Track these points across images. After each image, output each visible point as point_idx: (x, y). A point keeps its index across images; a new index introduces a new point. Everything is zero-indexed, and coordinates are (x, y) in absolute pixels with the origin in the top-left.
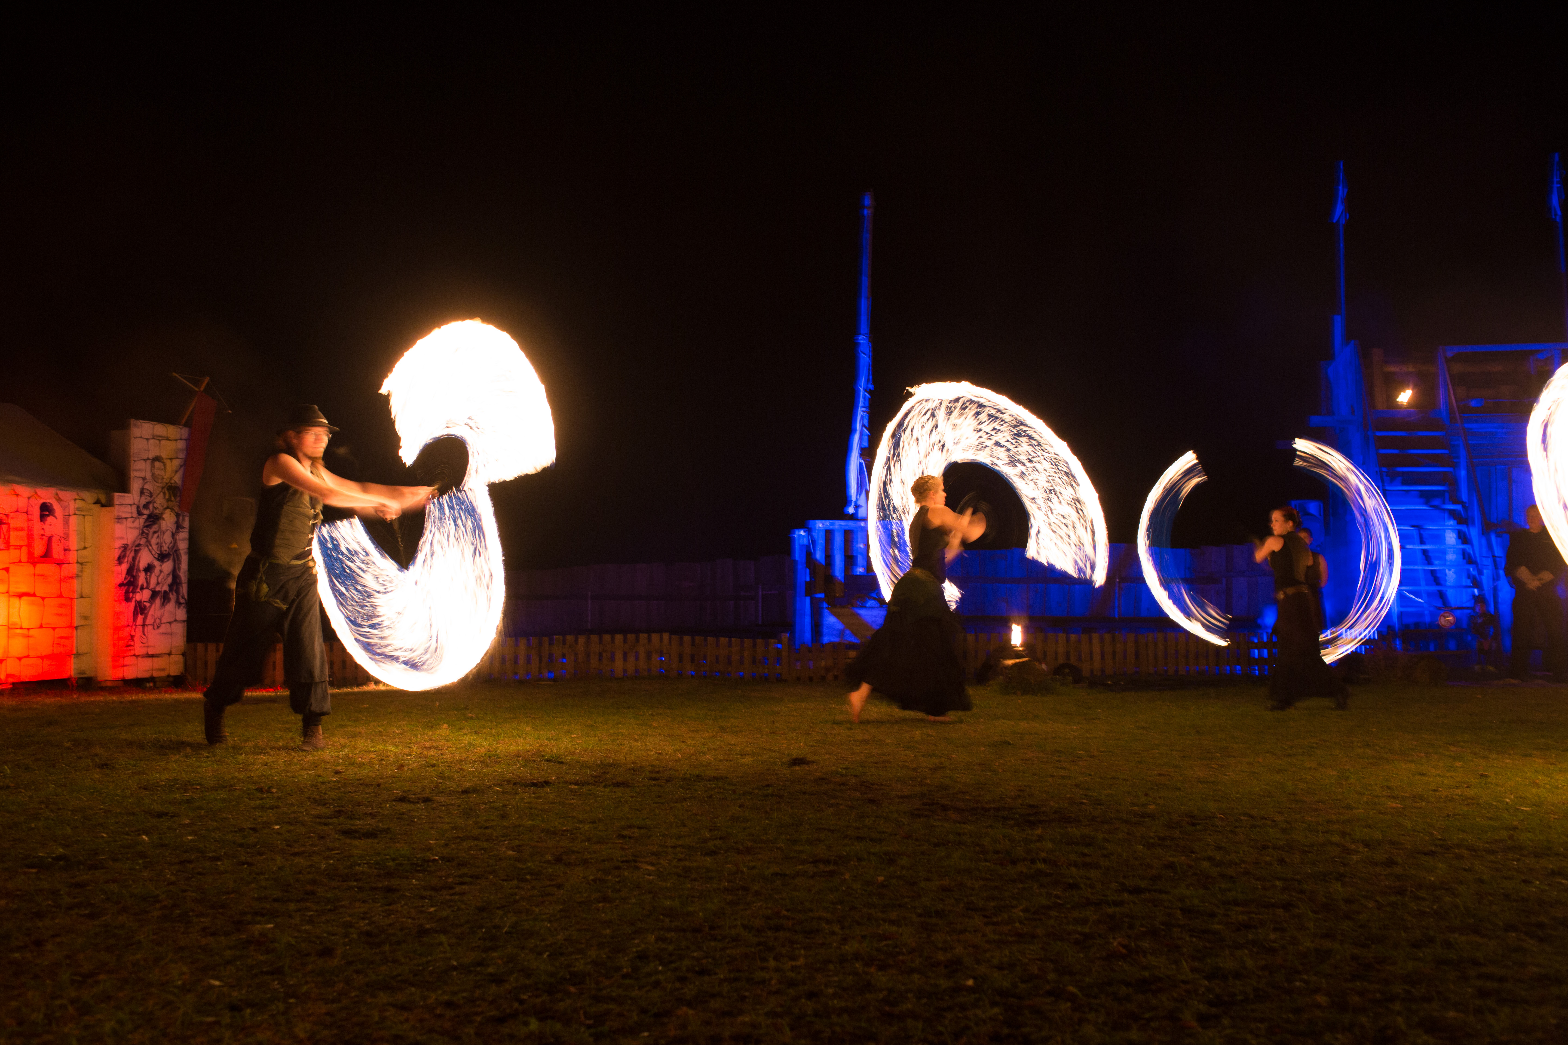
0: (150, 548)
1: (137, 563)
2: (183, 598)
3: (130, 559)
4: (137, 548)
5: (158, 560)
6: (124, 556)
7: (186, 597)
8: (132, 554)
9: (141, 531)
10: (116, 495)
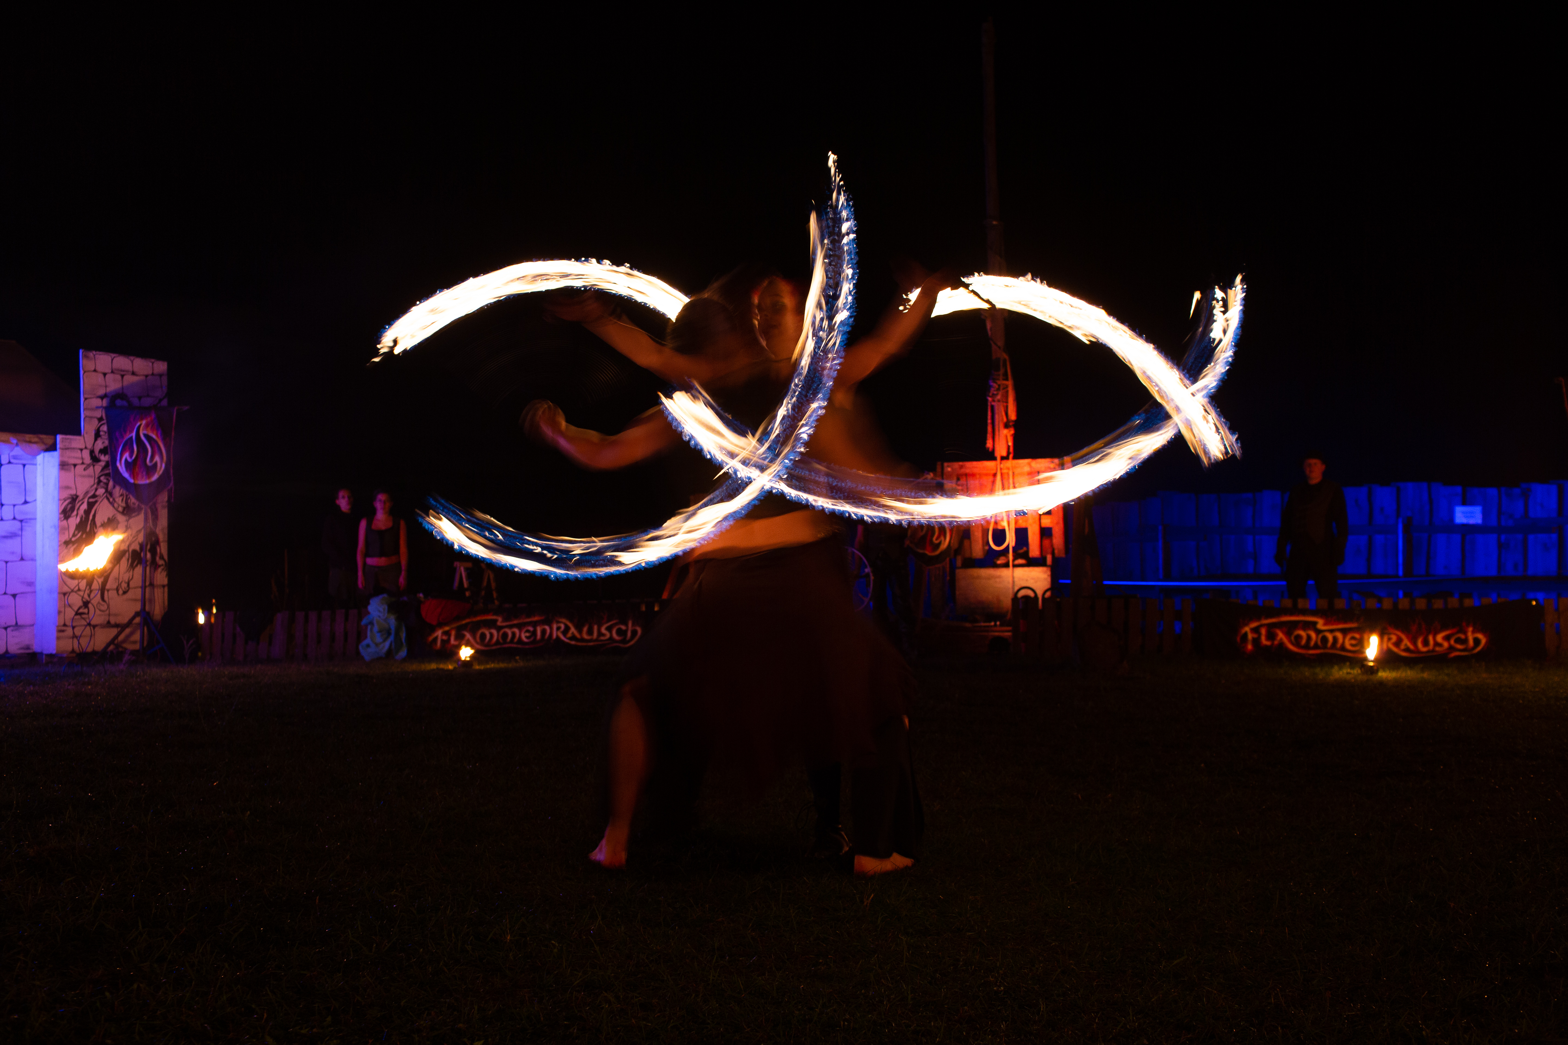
0: (111, 500)
1: (91, 517)
2: (162, 557)
3: (81, 512)
4: (91, 500)
5: (123, 513)
6: (72, 509)
7: (166, 557)
8: (85, 506)
9: (96, 481)
10: (59, 437)
